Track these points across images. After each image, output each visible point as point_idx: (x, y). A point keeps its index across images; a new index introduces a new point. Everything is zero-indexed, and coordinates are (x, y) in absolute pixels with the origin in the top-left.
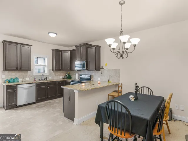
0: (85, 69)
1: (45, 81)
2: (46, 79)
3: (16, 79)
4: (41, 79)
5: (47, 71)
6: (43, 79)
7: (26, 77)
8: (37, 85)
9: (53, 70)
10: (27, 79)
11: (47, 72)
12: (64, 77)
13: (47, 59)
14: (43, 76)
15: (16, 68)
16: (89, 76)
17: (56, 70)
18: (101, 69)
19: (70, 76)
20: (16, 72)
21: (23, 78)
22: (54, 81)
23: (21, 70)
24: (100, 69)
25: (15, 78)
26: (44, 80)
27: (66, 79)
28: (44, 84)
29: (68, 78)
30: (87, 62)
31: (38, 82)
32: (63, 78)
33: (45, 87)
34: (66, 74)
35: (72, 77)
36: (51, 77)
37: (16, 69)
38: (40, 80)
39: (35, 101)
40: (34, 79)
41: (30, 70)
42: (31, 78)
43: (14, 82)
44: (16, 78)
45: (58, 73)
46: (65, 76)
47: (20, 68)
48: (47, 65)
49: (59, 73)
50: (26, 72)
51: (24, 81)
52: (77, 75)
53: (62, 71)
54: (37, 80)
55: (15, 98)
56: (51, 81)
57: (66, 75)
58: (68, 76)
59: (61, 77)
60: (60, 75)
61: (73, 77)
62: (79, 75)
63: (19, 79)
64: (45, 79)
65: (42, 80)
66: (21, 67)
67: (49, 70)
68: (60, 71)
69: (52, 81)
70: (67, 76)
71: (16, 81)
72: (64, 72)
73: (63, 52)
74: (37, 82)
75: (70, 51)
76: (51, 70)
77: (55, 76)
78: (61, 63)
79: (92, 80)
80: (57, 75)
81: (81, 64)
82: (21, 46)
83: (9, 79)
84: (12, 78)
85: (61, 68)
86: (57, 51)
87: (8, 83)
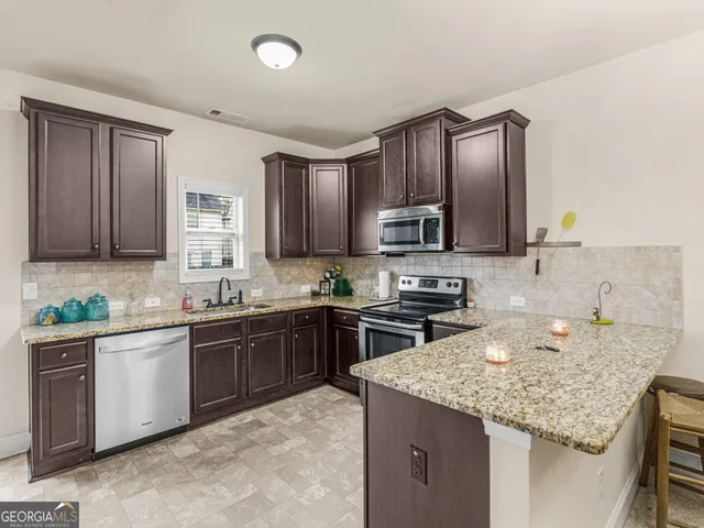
0: (440, 247)
1: (238, 314)
2: (240, 302)
3: (96, 302)
4: (214, 302)
5: (240, 262)
6: (225, 300)
7: (145, 294)
8: (198, 332)
9: (269, 255)
10: (152, 302)
11: (241, 266)
12: (317, 288)
14: (225, 284)
15: (93, 248)
16: (456, 285)
17: (282, 255)
18: (533, 245)
19: (346, 281)
20: (94, 268)
21: (132, 297)
22: (277, 313)
23: (116, 255)
24: (526, 245)
25: (92, 301)
26: (230, 303)
27: (325, 295)
28: (234, 326)
29: (336, 292)
30: (448, 210)
31: (204, 317)
32: (315, 294)
33: (238, 343)
34: (328, 275)
35: (353, 286)
36: (260, 291)
37: (89, 251)
38: (210, 304)
39: (186, 420)
40: (185, 300)
41: (162, 256)
42: (171, 295)
43: (83, 315)
45: (294, 269)
46: (321, 282)
47: (112, 246)
48: (241, 231)
49: (294, 272)
50: (143, 267)
51: (134, 311)
52: (383, 276)
53: (308, 261)
54: (197, 304)
55: (80, 408)
56: (263, 311)
57: (327, 280)
58: (337, 282)
59: (306, 289)
60: (300, 281)
61: (360, 287)
62: (393, 277)
63: (111, 304)
64: (235, 301)
65: (220, 303)
66: (116, 241)
67: (253, 257)
68: (300, 261)
69: (270, 310)
70: (333, 281)
71: (95, 314)
72: (318, 263)
73: (313, 169)
74: (197, 318)
75: (349, 161)
76: (258, 254)
77: (280, 282)
78: (308, 223)
79: (470, 304)
80: (289, 278)
81: (416, 223)
82: (117, 133)
83: (58, 304)
84: (73, 301)
85: (308, 247)
86: (286, 165)
87: (54, 323)
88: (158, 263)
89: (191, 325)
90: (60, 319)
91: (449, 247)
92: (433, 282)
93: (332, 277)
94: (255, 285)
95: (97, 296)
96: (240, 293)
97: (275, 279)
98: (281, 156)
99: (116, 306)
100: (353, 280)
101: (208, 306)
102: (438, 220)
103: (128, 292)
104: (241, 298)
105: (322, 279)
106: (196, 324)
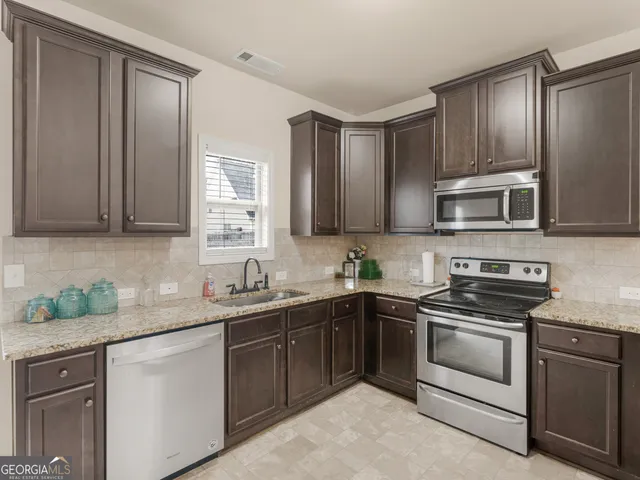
0: (534, 223)
1: (278, 304)
2: (266, 287)
3: (101, 290)
4: (239, 287)
5: (263, 239)
6: (250, 284)
7: (159, 278)
8: (235, 330)
9: (295, 231)
10: (168, 288)
11: (265, 244)
12: (340, 270)
13: (266, 168)
14: (252, 265)
15: (101, 218)
16: (539, 271)
17: (313, 232)
19: (374, 262)
21: (144, 283)
22: (318, 301)
23: (129, 229)
25: (95, 288)
26: (256, 289)
27: (350, 277)
29: (363, 275)
30: (545, 178)
32: (339, 277)
33: (277, 341)
34: (352, 255)
35: (381, 268)
36: (285, 273)
37: (96, 223)
38: (234, 291)
40: (206, 286)
41: (184, 232)
42: (190, 279)
43: (85, 310)
44: (97, 288)
46: (345, 263)
47: (125, 218)
48: (265, 203)
50: (157, 245)
52: (427, 258)
54: (220, 290)
57: (350, 260)
58: (364, 263)
59: (330, 270)
60: (324, 261)
62: (437, 259)
63: (120, 292)
64: (260, 285)
65: (245, 289)
66: (130, 210)
67: (277, 234)
70: (357, 261)
71: (97, 303)
72: (341, 241)
73: (345, 133)
74: (233, 312)
75: (388, 123)
76: (284, 230)
77: (304, 263)
79: (556, 295)
80: (314, 257)
81: (499, 195)
82: (132, 65)
83: (52, 293)
84: (72, 289)
85: (339, 225)
86: (320, 128)
87: (47, 319)
88: (176, 240)
89: (226, 321)
90: (54, 314)
91: (544, 224)
92: (504, 266)
93: (356, 258)
94: (279, 267)
95: (103, 281)
96: (266, 277)
97: (300, 259)
98: (315, 116)
99: (126, 294)
100: (382, 261)
101: (232, 293)
102: (531, 190)
103: (141, 276)
104: (266, 282)
105: (345, 259)
106: (232, 319)
